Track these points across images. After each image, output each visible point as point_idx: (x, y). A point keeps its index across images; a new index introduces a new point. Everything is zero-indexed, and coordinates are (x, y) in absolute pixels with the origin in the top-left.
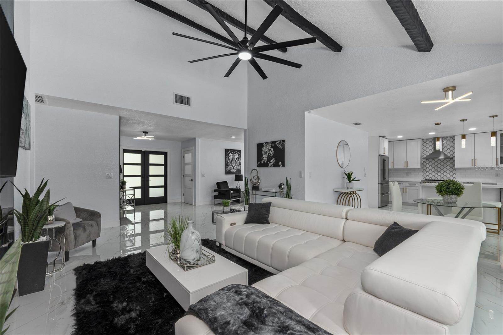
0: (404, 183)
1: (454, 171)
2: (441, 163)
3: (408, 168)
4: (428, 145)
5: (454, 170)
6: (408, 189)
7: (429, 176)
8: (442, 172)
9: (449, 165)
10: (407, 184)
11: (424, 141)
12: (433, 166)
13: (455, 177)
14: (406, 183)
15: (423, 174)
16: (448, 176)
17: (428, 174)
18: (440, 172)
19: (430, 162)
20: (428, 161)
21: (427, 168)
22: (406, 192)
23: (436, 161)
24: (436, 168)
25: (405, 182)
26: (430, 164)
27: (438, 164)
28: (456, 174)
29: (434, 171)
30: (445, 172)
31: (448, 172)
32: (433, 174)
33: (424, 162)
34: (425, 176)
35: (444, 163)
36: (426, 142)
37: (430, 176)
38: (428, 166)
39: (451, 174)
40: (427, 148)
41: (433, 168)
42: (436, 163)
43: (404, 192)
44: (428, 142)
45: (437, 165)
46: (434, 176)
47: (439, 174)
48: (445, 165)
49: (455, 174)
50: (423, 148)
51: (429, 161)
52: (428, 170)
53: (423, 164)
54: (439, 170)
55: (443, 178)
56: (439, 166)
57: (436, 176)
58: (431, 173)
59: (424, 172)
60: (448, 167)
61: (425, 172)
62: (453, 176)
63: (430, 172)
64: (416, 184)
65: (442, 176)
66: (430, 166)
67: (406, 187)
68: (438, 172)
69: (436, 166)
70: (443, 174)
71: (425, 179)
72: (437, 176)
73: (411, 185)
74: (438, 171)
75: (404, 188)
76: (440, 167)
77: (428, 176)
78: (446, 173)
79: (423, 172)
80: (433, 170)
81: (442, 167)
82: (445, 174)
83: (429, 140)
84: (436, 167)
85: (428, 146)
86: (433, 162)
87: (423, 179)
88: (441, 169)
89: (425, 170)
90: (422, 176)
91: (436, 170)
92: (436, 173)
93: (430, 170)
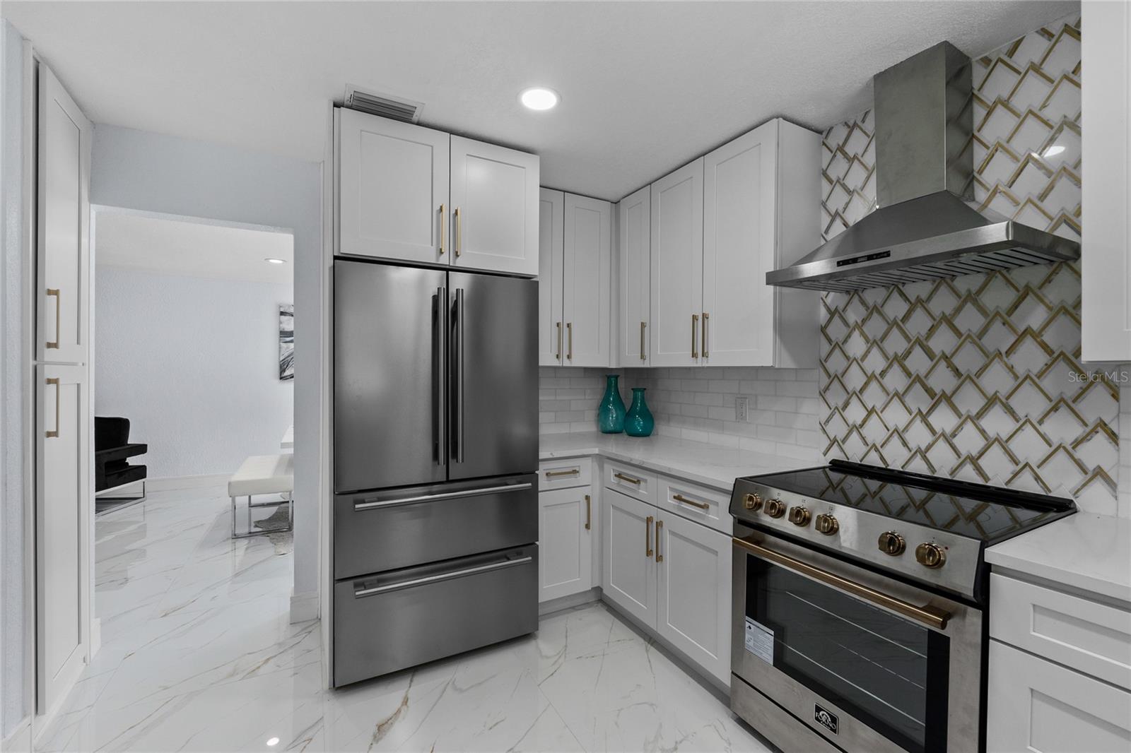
1: (1097, 405)
2: (958, 310)
7: (864, 431)
8: (970, 401)
11: (835, 140)
12: (896, 344)
13: (1099, 473)
15: (826, 412)
16: (1029, 446)
17: (855, 413)
18: (947, 398)
19: (876, 310)
20: (856, 300)
21: (851, 361)
23: (921, 302)
24: (918, 362)
26: (876, 326)
27: (932, 330)
28: (1113, 437)
29: (901, 390)
30: (991, 401)
31: (1030, 402)
32: (896, 416)
33: (832, 313)
34: (837, 428)
35: (982, 310)
36: (841, 149)
37: (874, 432)
38: (856, 346)
39: (1063, 428)
40: (851, 193)
41: (896, 366)
42: (919, 314)
44: (857, 144)
45: (924, 332)
46: (899, 433)
47: (943, 419)
48: (999, 338)
49: (1101, 438)
50: (824, 204)
51: (863, 302)
52: (855, 379)
53: (823, 330)
54: (942, 380)
55: (974, 460)
56: (943, 341)
57: (919, 435)
58: (879, 407)
59: (828, 395)
60: (1030, 357)
61: (837, 398)
62: (1082, 453)
63: (874, 396)
65: (969, 441)
67: (661, 515)
68: (940, 399)
69: (919, 342)
70: (975, 419)
71: (835, 454)
72: (929, 438)
73: (682, 505)
74: (929, 391)
76: (945, 358)
77: (857, 428)
78: (1011, 412)
79: (822, 394)
80: (896, 380)
81: (968, 359)
82: (997, 423)
84: (918, 351)
85: (856, 177)
86: (896, 307)
87: (825, 454)
88: (957, 372)
89: (838, 378)
90: (821, 432)
91: (918, 385)
92: (915, 411)
93: (874, 385)
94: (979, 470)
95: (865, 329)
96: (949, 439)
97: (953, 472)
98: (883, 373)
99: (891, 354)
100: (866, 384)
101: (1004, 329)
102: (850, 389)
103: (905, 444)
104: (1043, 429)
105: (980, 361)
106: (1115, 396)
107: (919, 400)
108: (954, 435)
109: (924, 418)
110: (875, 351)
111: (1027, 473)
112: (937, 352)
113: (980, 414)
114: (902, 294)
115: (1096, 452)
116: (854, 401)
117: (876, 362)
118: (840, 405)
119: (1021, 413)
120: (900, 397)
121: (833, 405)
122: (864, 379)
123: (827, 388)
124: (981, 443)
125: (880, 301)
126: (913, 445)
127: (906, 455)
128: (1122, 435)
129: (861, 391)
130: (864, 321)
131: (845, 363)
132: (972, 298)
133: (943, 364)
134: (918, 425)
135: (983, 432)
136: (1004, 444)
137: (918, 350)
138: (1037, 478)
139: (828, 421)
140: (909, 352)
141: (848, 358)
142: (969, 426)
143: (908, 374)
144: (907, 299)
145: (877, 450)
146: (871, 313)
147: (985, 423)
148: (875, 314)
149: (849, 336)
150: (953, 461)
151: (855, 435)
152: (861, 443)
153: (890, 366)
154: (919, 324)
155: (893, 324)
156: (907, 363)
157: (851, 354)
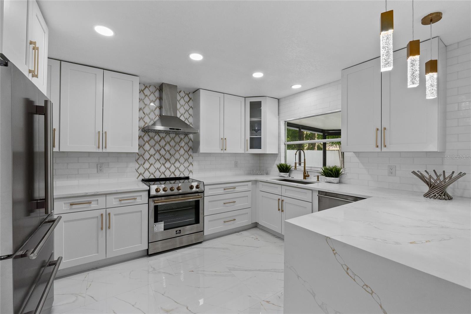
0: (102, 199)
1: (190, 160)
2: (171, 141)
3: (109, 150)
4: (147, 98)
5: (191, 157)
6: (115, 215)
7: (149, 170)
8: (173, 160)
9: (183, 148)
10: (113, 201)
12: (157, 147)
13: (191, 171)
14: (109, 197)
15: (137, 166)
16: (182, 168)
17: (147, 165)
18: (169, 160)
20: (147, 134)
21: (145, 151)
22: (109, 228)
24: (163, 152)
25: (106, 195)
26: (152, 142)
27: (165, 145)
28: (192, 165)
30: (176, 160)
31: (182, 160)
32: (158, 165)
34: (141, 170)
35: (175, 141)
36: (143, 91)
37: (152, 170)
38: (147, 147)
39: (186, 164)
40: (146, 105)
41: (158, 152)
42: (163, 141)
43: (102, 229)
44: (147, 92)
46: (158, 169)
47: (168, 165)
49: (191, 165)
51: (149, 136)
52: (147, 156)
54: (168, 156)
55: (173, 173)
56: (168, 147)
57: (163, 169)
58: (153, 163)
59: (139, 161)
60: (182, 151)
61: (141, 161)
63: (152, 160)
64: (137, 198)
65: (173, 169)
66: (152, 147)
67: (108, 211)
68: (167, 160)
69: (163, 147)
70: (174, 164)
72: (165, 169)
73: (123, 202)
74: (165, 159)
75: (102, 215)
76: (168, 151)
77: (147, 169)
78: (179, 162)
79: (137, 161)
80: (157, 156)
81: (172, 152)
82: (177, 164)
83: (150, 88)
87: (137, 178)
88: (170, 154)
89: (142, 156)
90: (136, 172)
91: (163, 157)
92: (162, 164)
93: (152, 157)
94: (174, 174)
95: (149, 142)
96: (169, 169)
97: (170, 176)
98: (154, 155)
99: (156, 149)
100: (150, 157)
101: (178, 146)
102: (145, 159)
103: (160, 172)
104: (184, 165)
105: (174, 152)
106: (192, 158)
107: (163, 161)
108: (170, 168)
109: (164, 164)
110: (152, 149)
111: (182, 173)
112: (167, 150)
113: (174, 163)
114: (159, 135)
115: (190, 168)
116: (147, 162)
117: (152, 152)
118: (142, 163)
119: (181, 162)
120: (158, 160)
121: (140, 163)
122: (150, 156)
123: (138, 159)
124: (174, 169)
125: (153, 136)
126: (161, 172)
127: (160, 174)
128: (193, 164)
129: (149, 159)
130: (149, 140)
131: (144, 152)
132: (173, 139)
133: (168, 152)
134: (163, 166)
135: (175, 166)
136: (178, 168)
137: (162, 149)
138: (183, 174)
139: (138, 168)
140: (161, 150)
141: (144, 150)
142: (173, 166)
143: (161, 155)
144: (160, 137)
145: (153, 174)
146: (151, 139)
147: (175, 165)
148: (152, 139)
149: (145, 144)
150: (170, 173)
151: (147, 171)
152: (148, 173)
153: (156, 153)
154: (163, 143)
155: (157, 142)
156: (160, 152)
157: (146, 149)
